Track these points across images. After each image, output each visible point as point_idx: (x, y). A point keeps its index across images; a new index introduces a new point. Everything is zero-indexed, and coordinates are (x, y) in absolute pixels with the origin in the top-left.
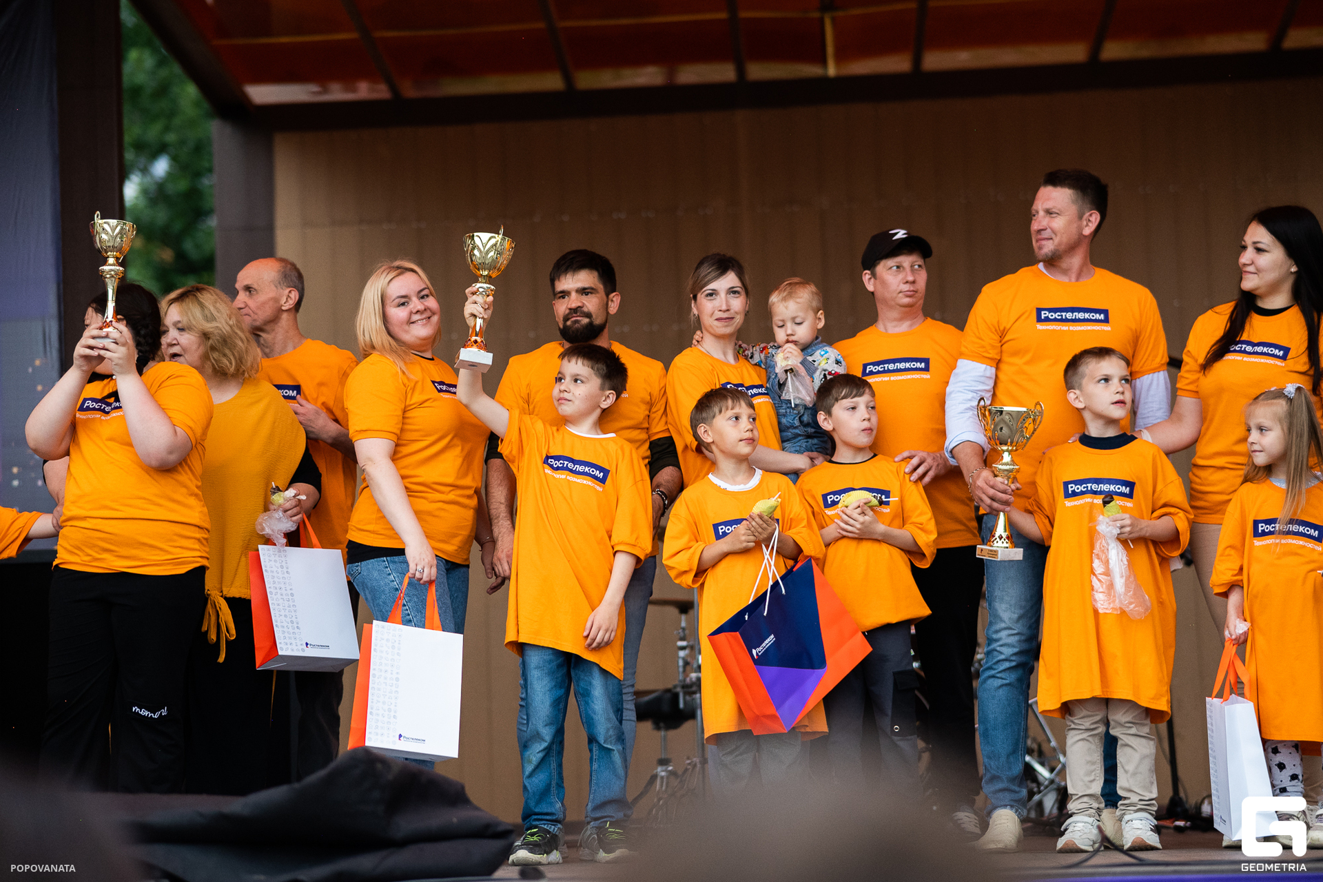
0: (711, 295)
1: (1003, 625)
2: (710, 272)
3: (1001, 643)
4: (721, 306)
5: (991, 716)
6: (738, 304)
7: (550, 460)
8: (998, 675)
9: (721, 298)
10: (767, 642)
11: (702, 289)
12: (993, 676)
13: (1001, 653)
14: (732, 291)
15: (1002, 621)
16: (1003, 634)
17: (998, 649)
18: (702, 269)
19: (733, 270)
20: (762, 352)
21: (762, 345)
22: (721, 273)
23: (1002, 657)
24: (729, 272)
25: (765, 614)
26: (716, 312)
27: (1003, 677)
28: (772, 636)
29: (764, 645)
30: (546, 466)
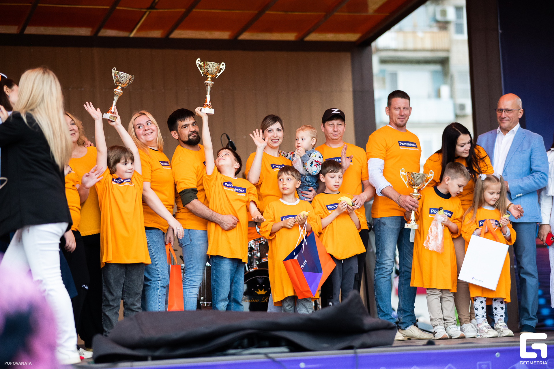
0: (270, 131)
1: (388, 258)
2: (270, 122)
3: (387, 265)
4: (274, 135)
5: (384, 292)
6: (280, 134)
7: (225, 184)
8: (385, 277)
9: (274, 132)
10: (304, 263)
11: (266, 128)
12: (384, 277)
13: (387, 269)
14: (278, 130)
15: (387, 256)
16: (388, 262)
17: (386, 267)
18: (266, 121)
19: (278, 121)
20: (291, 154)
21: (291, 152)
22: (274, 122)
23: (387, 270)
24: (277, 122)
25: (303, 252)
26: (272, 137)
27: (387, 277)
28: (306, 260)
29: (304, 264)
30: (224, 186)
